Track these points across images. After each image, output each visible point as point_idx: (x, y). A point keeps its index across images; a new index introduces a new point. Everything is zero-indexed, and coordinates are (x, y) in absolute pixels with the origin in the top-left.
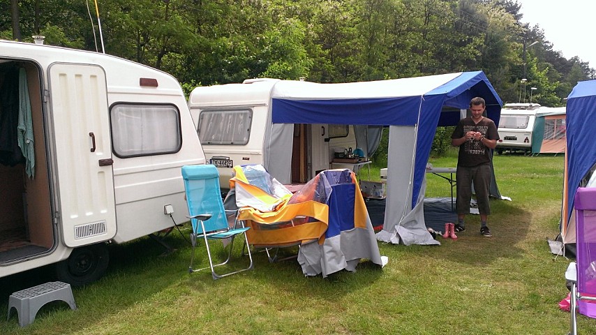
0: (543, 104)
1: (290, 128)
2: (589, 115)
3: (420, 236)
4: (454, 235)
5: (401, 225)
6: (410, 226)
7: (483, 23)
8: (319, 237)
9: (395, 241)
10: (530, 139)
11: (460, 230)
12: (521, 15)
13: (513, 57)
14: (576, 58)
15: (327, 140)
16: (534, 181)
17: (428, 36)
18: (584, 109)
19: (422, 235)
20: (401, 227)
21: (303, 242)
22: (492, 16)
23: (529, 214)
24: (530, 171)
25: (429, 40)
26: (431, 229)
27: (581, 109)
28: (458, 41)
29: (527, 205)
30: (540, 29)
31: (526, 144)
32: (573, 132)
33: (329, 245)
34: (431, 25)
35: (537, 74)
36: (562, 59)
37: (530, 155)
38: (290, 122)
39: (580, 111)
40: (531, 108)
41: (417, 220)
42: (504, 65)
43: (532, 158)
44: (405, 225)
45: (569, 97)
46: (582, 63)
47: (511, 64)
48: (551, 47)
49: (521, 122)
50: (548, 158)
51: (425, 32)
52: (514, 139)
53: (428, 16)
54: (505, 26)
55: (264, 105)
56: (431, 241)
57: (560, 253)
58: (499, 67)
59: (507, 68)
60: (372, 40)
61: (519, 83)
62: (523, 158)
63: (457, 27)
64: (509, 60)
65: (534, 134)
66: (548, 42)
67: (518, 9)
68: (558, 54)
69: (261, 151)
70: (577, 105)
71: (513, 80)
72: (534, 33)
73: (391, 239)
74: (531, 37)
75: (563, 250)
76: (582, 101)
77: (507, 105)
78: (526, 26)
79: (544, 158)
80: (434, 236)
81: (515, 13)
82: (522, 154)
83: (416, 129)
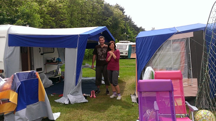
0: (131, 42)
1: (18, 49)
2: (144, 44)
3: (79, 99)
4: (95, 96)
5: (70, 94)
6: (75, 94)
7: (112, 13)
8: (14, 110)
9: (67, 102)
10: (127, 53)
11: (98, 93)
12: (125, 12)
13: (122, 25)
14: (141, 27)
15: (42, 54)
16: (128, 68)
17: (93, 16)
18: (142, 42)
19: (80, 98)
20: (71, 95)
21: (5, 114)
22: (115, 11)
23: (125, 83)
24: (127, 65)
25: (94, 17)
26: (85, 94)
27: (141, 42)
28: (104, 19)
29: (125, 79)
30: (130, 17)
31: (126, 55)
32: (138, 51)
33: (18, 115)
34: (94, 12)
35: (130, 32)
36: (137, 27)
37: (127, 59)
38: (18, 46)
39: (141, 43)
40: (127, 43)
41: (78, 91)
42: (119, 28)
43: (128, 60)
44: (72, 94)
45: (137, 37)
46: (143, 29)
47: (121, 28)
48: (134, 23)
49: (124, 48)
50: (133, 60)
51: (92, 14)
52: (122, 53)
53: (93, 8)
54: (119, 15)
55: (4, 37)
56: (85, 100)
57: (135, 101)
58: (118, 29)
59: (120, 29)
60: (72, 15)
61: (124, 34)
62: (125, 60)
63: (103, 13)
64: (121, 26)
65: (128, 51)
66: (133, 21)
67: (124, 10)
68: (136, 26)
69: (2, 60)
70: (140, 40)
71: (122, 33)
72: (128, 18)
73: (65, 102)
74: (127, 19)
75: (136, 100)
76: (141, 39)
77: (120, 41)
78: (126, 16)
79: (132, 60)
80: (86, 97)
81: (123, 11)
82: (125, 58)
83: (77, 50)
